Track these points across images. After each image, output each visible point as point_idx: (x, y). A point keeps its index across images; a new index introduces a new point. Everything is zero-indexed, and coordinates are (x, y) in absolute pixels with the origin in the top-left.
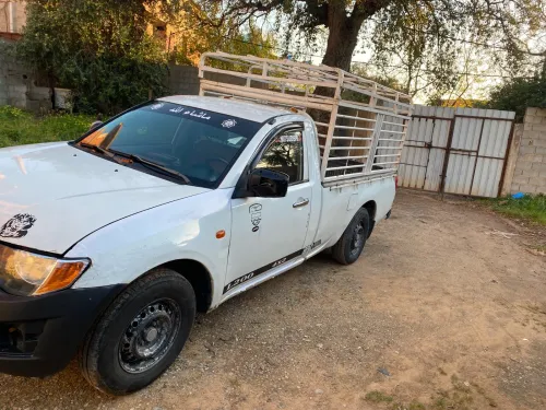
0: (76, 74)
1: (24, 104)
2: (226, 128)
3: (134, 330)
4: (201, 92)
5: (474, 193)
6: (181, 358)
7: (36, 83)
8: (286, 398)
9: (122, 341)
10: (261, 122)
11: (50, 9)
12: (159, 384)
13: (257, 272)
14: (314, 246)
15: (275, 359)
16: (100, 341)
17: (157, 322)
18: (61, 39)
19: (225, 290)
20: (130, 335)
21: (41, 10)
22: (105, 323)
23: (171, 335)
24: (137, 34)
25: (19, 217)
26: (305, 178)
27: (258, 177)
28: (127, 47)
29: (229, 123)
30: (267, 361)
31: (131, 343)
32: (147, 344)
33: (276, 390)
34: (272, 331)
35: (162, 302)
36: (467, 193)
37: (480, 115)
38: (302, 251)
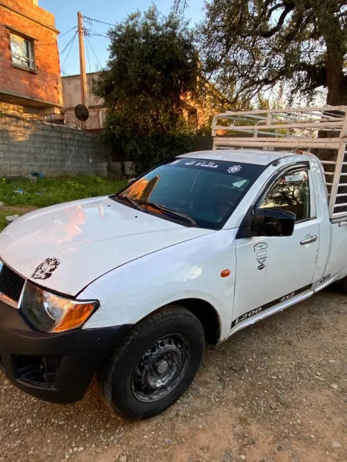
0: (135, 150)
1: (105, 174)
2: (232, 174)
3: (145, 364)
4: (214, 148)
6: (194, 385)
7: (113, 160)
8: (300, 449)
9: (135, 374)
10: (265, 164)
11: (119, 109)
12: (172, 412)
13: (265, 307)
14: (323, 279)
15: (285, 397)
16: (113, 375)
17: (168, 356)
18: (126, 128)
19: (233, 324)
20: (142, 368)
21: (113, 110)
22: (117, 359)
23: (182, 367)
24: (174, 118)
25: (48, 261)
26: (312, 215)
27: (262, 216)
28: (168, 127)
29: (234, 169)
30: (278, 399)
31: (143, 375)
32: (159, 376)
33: (287, 437)
34: (282, 364)
35: (171, 337)
38: (311, 285)
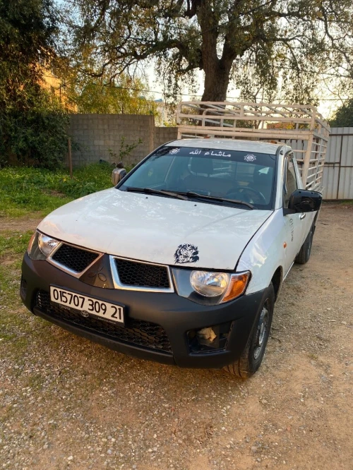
4: (179, 136)
5: (340, 197)
27: (299, 196)
29: (250, 158)
36: (334, 197)
37: (339, 133)
